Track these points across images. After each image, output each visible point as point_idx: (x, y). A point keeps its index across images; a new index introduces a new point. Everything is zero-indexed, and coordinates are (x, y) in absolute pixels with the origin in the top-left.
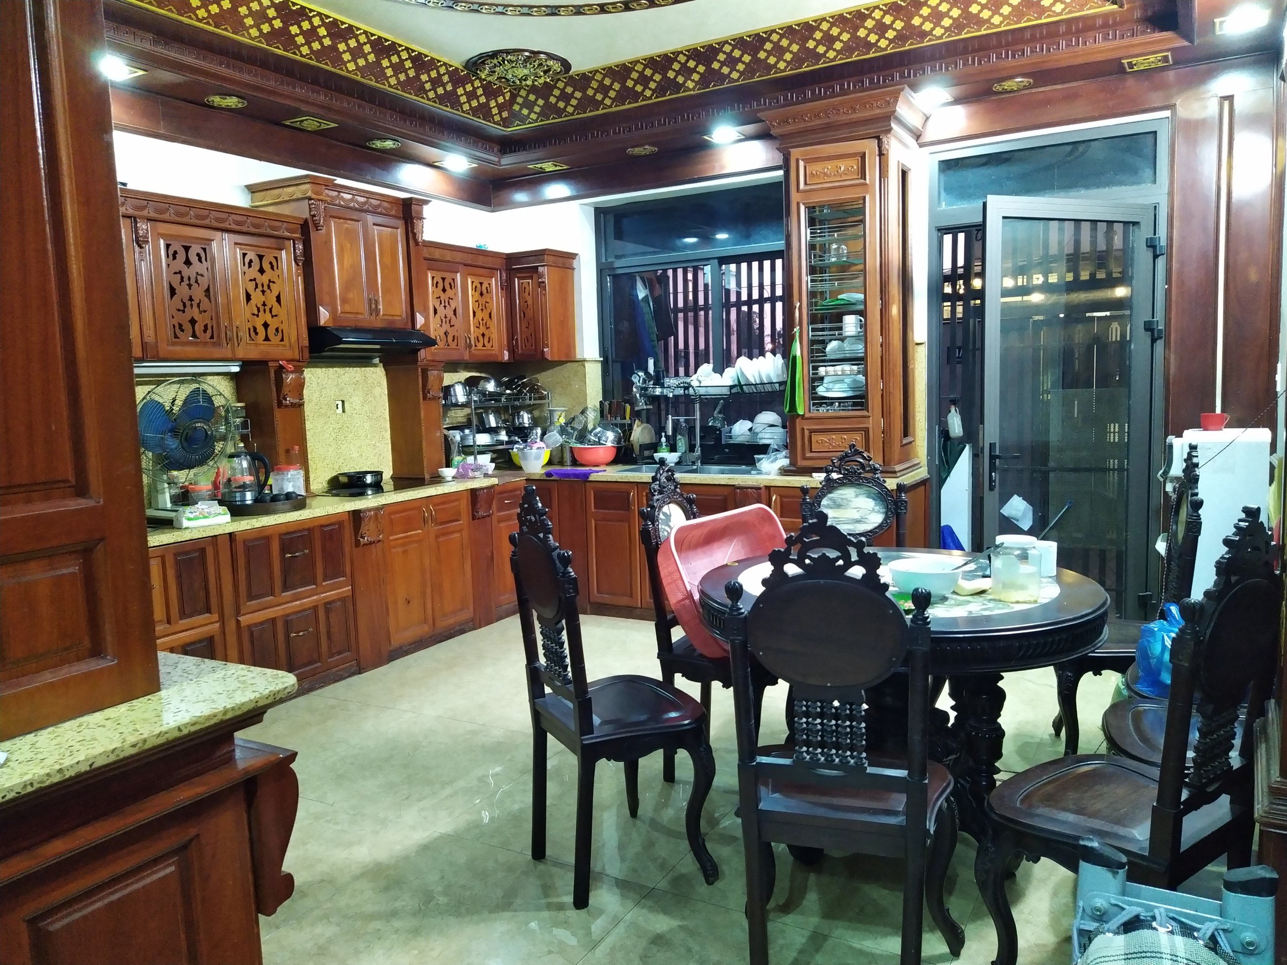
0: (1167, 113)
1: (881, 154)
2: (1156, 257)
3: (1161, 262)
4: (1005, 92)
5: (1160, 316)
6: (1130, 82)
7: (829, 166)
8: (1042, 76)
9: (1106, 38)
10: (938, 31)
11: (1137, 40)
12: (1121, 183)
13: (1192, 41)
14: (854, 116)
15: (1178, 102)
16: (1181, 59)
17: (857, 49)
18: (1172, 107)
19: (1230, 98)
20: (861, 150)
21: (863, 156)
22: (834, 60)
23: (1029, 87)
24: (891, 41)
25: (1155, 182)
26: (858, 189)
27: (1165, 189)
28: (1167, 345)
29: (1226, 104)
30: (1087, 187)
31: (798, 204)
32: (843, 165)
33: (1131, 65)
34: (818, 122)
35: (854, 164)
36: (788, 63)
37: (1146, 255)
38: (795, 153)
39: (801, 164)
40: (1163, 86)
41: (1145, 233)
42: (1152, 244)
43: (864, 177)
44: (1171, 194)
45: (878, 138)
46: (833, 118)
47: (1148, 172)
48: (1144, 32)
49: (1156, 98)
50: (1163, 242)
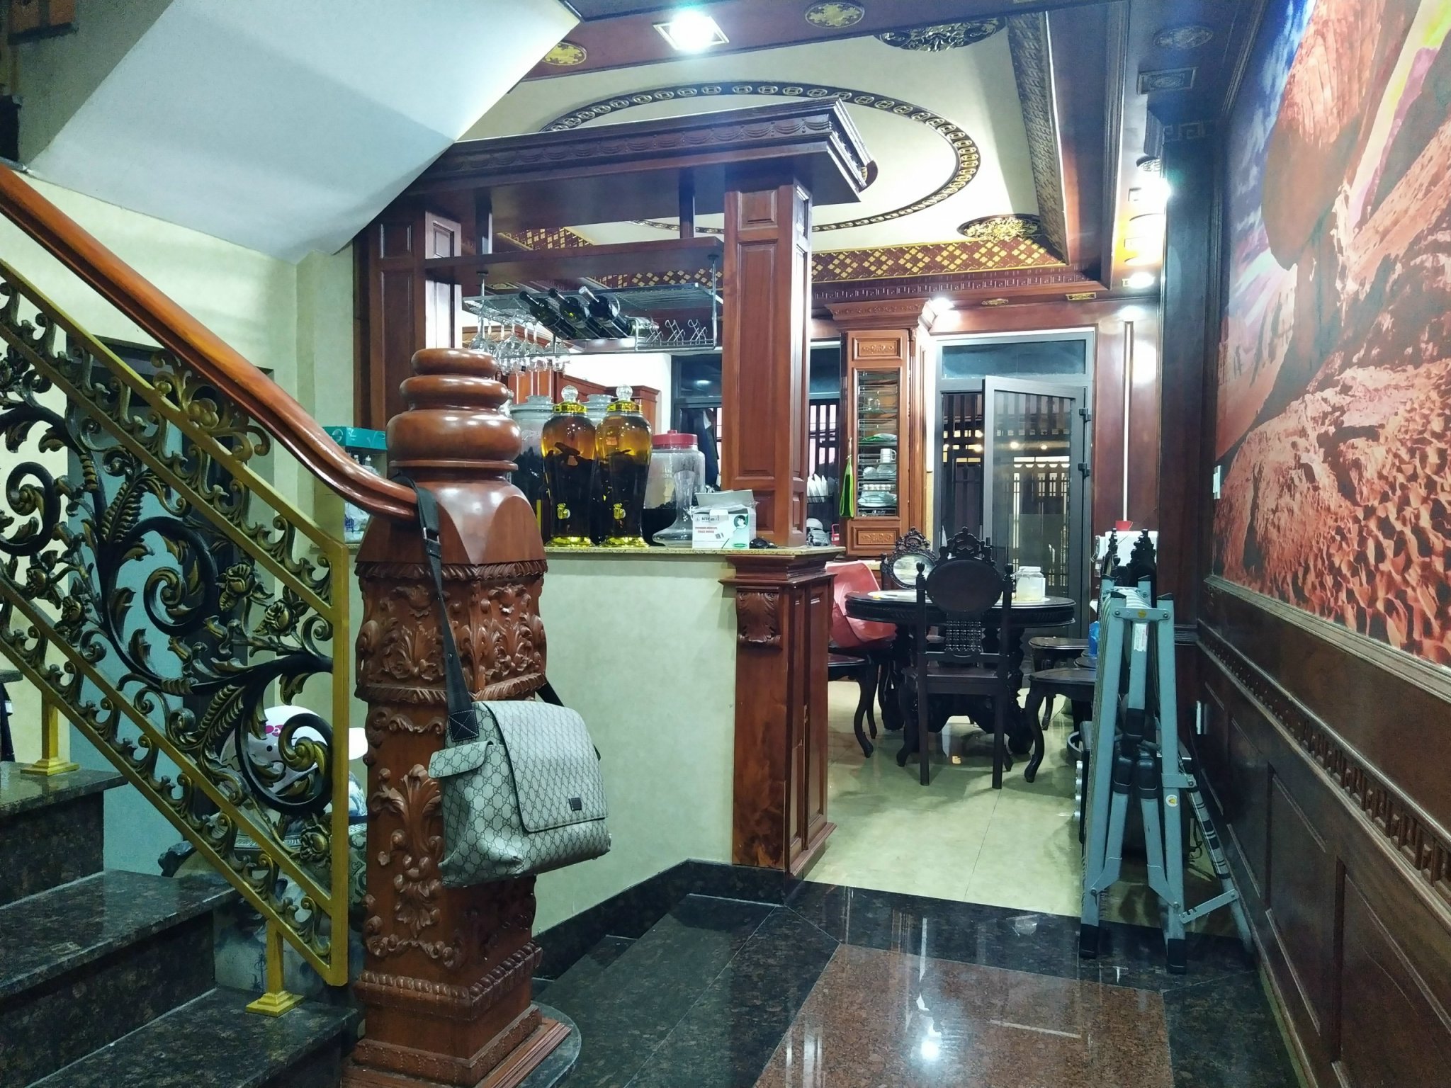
0: (1093, 329)
1: (910, 340)
2: (1085, 422)
3: (1089, 425)
4: (989, 305)
5: (1088, 461)
6: (1070, 306)
7: (875, 345)
8: (1013, 299)
9: (1056, 281)
10: (952, 267)
11: (1075, 284)
12: (1063, 372)
13: (1109, 288)
14: (894, 314)
15: (1100, 322)
16: (1101, 297)
17: (897, 271)
18: (1095, 325)
19: (1131, 323)
20: (898, 336)
21: (899, 341)
22: (881, 275)
23: (1006, 304)
24: (920, 269)
25: (1084, 372)
26: (894, 362)
27: (1092, 377)
28: (1093, 480)
29: (1129, 326)
30: (1041, 372)
31: (853, 369)
32: (884, 345)
33: (1071, 297)
34: (869, 315)
35: (892, 345)
36: (849, 274)
37: (1079, 420)
38: (851, 334)
39: (856, 342)
40: (1089, 311)
41: (1078, 406)
42: (1083, 413)
43: (899, 354)
44: (1095, 381)
45: (909, 330)
46: (878, 314)
47: (1080, 366)
48: (1079, 280)
49: (1086, 319)
50: (1090, 412)
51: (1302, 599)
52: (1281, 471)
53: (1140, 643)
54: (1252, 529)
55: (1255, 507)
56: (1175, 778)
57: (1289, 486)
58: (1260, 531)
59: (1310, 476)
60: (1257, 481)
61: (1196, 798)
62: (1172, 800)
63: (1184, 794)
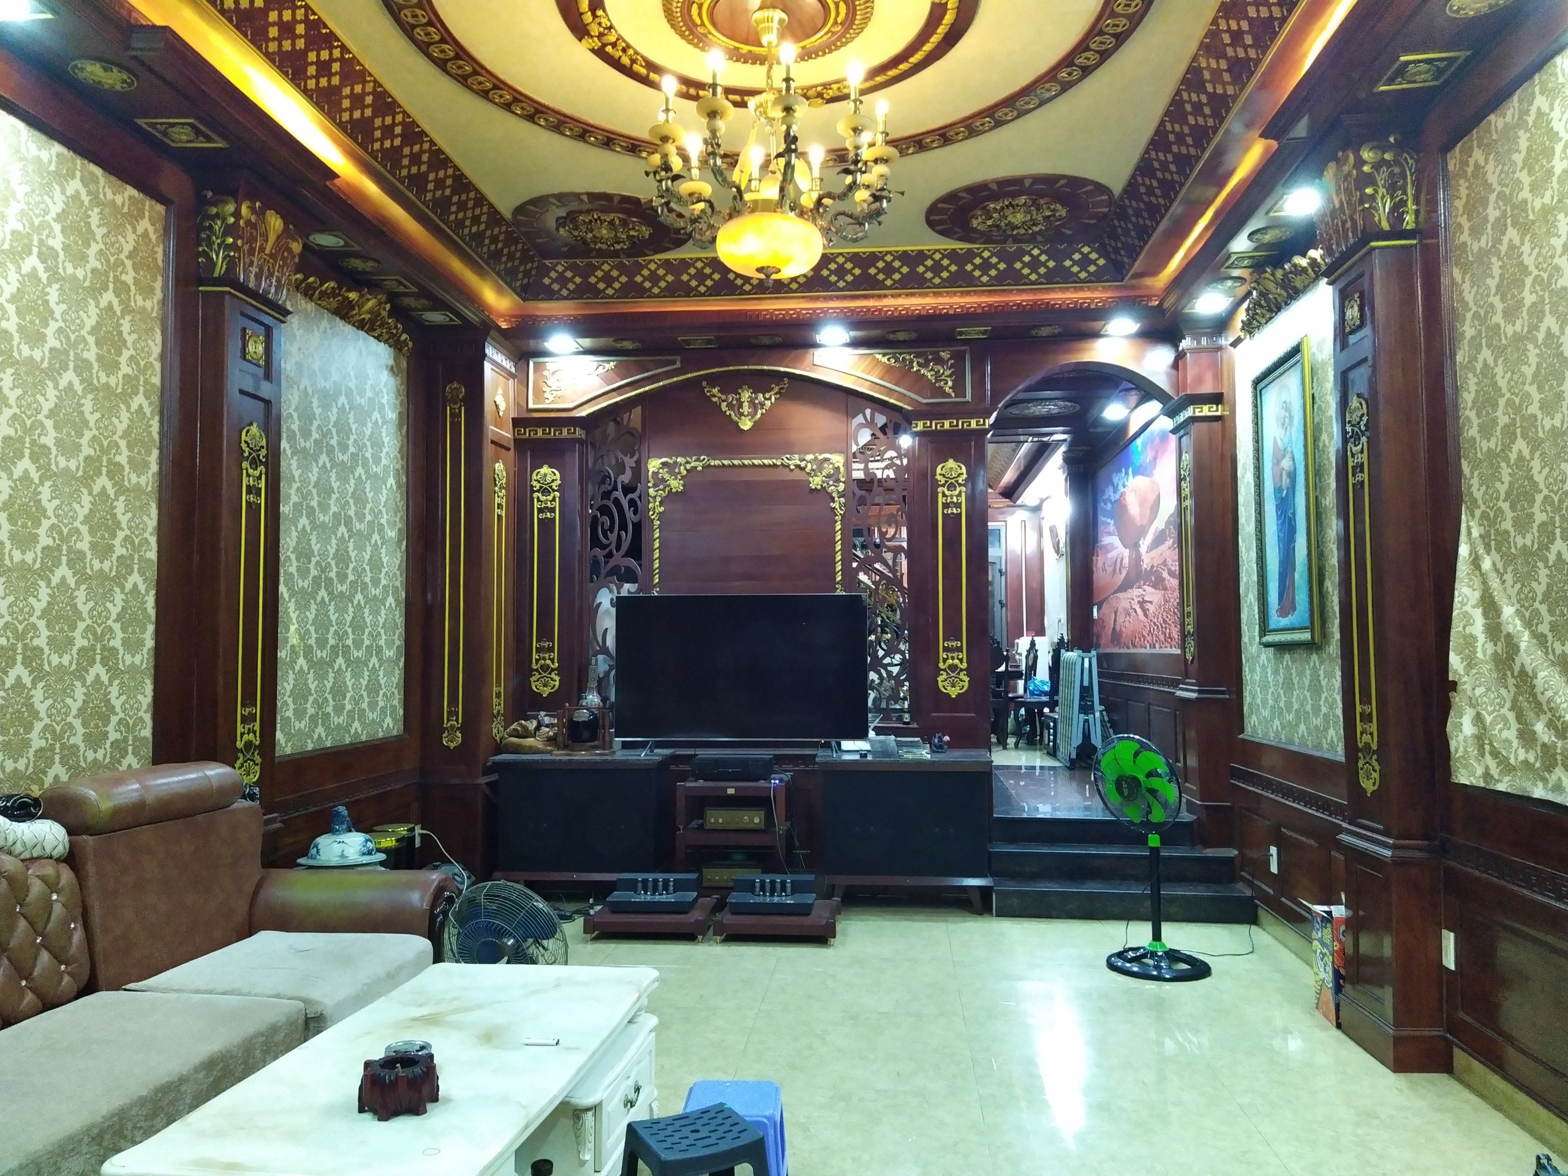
5: (1003, 598)
51: (1134, 646)
52: (1125, 609)
53: (1086, 665)
54: (1114, 629)
55: (1115, 621)
56: (1098, 707)
57: (1129, 614)
58: (1118, 629)
59: (1136, 612)
60: (1116, 613)
61: (1104, 713)
62: (1097, 714)
63: (1101, 712)
